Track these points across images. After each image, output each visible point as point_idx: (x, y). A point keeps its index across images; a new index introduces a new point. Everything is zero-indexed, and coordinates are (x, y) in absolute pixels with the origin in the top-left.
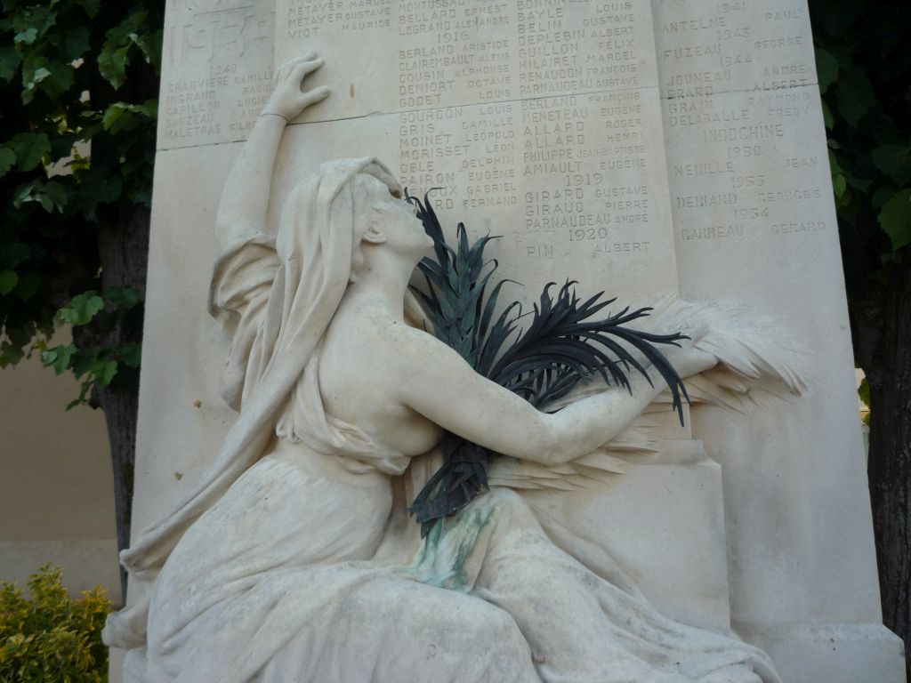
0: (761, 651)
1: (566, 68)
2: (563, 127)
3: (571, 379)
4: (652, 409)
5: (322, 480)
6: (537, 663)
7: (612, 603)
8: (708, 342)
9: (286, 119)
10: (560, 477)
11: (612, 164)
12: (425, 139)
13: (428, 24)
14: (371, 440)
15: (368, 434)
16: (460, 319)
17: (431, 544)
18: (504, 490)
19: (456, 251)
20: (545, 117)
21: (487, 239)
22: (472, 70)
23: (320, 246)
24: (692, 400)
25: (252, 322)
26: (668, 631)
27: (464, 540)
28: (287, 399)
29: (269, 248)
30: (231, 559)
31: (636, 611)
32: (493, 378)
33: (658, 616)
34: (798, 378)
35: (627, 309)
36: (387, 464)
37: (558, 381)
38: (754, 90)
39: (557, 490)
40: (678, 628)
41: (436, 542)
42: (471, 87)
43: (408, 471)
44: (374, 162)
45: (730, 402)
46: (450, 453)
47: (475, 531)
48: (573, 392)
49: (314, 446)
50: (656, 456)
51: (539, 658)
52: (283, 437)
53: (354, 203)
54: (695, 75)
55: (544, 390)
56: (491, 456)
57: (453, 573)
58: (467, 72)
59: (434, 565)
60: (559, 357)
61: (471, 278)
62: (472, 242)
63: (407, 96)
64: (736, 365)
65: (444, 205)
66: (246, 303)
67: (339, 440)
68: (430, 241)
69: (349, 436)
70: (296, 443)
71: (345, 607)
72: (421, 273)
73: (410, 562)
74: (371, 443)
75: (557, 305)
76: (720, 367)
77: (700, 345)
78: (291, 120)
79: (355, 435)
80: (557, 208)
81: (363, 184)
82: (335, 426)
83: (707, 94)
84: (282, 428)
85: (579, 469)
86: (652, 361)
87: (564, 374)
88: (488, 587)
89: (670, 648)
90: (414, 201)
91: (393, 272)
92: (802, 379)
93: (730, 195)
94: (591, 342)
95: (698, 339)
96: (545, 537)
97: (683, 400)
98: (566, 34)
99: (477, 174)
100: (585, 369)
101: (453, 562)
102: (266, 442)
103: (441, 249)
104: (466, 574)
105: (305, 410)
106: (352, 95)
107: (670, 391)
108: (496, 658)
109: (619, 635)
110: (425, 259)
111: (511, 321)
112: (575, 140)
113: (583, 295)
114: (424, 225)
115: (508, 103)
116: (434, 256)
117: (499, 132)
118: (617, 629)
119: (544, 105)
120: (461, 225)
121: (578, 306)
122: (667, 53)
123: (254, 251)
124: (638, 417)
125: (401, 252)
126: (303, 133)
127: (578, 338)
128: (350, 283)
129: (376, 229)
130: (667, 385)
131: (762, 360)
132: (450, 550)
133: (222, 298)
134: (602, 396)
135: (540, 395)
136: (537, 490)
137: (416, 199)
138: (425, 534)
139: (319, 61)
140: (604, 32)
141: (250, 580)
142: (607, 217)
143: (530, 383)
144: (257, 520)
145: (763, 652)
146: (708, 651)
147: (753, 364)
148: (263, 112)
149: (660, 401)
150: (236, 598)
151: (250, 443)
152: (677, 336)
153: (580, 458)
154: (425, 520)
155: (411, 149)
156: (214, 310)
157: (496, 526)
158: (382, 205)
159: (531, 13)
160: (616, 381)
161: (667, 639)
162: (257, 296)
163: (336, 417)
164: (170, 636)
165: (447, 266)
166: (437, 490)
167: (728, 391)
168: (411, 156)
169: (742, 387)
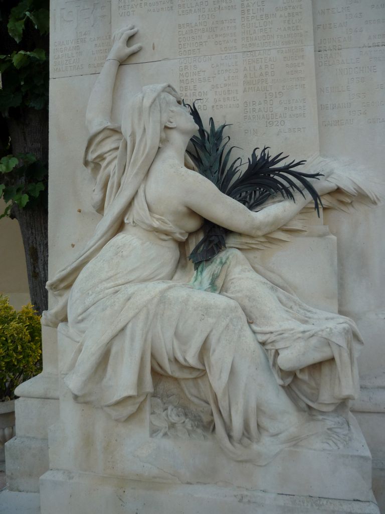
0: (351, 320)
1: (266, 34)
2: (263, 67)
3: (266, 195)
4: (304, 211)
5: (148, 243)
6: (250, 323)
7: (284, 299)
8: (333, 178)
9: (119, 62)
10: (259, 243)
11: (288, 87)
12: (192, 73)
13: (193, 9)
14: (171, 224)
15: (170, 221)
16: (211, 167)
17: (199, 273)
18: (233, 249)
19: (209, 132)
20: (254, 62)
21: (224, 126)
22: (216, 35)
23: (145, 129)
24: (324, 206)
25: (108, 169)
26: (309, 311)
27: (215, 271)
28: (130, 205)
29: (116, 131)
30: (108, 279)
31: (295, 302)
32: (229, 194)
33: (304, 305)
34: (376, 196)
35: (294, 161)
36: (178, 236)
37: (259, 196)
38: (363, 47)
39: (258, 249)
40: (314, 310)
41: (201, 272)
42: (216, 45)
43: (187, 240)
44: (169, 86)
45: (343, 208)
46: (207, 231)
47: (220, 267)
48: (266, 202)
49: (144, 227)
50: (306, 233)
51: (251, 321)
52: (128, 224)
53: (161, 107)
54: (333, 39)
55: (252, 201)
56: (228, 232)
57: (210, 286)
58: (214, 36)
59: (201, 283)
60: (260, 185)
61: (217, 146)
62: (217, 128)
63: (182, 50)
64: (345, 189)
65: (202, 108)
66: (104, 159)
67: (156, 224)
68: (197, 127)
69: (160, 222)
70: (134, 226)
71: (162, 299)
72: (191, 143)
73: (189, 281)
74: (171, 225)
75: (260, 159)
76: (338, 190)
77: (329, 179)
78: (123, 62)
79: (163, 222)
80: (260, 110)
81: (164, 98)
82: (154, 217)
83: (339, 49)
84: (127, 219)
85: (269, 239)
86: (305, 186)
87: (262, 193)
88: (226, 292)
89: (310, 318)
90: (187, 106)
91: (179, 142)
92: (378, 197)
93: (347, 103)
94: (276, 177)
95: (328, 176)
96: (252, 269)
97: (320, 206)
98: (267, 15)
99: (219, 92)
100: (273, 190)
101: (210, 281)
102: (120, 226)
103: (202, 131)
104: (216, 286)
105: (139, 210)
106: (154, 49)
107: (314, 201)
108: (231, 320)
109: (287, 311)
110: (194, 136)
111: (237, 167)
112: (270, 74)
113: (272, 154)
114: (194, 118)
115: (236, 54)
116: (198, 135)
117: (231, 70)
118: (286, 309)
119: (254, 55)
120: (211, 119)
121: (270, 159)
122: (319, 27)
123: (107, 133)
124: (297, 214)
125: (184, 132)
126: (129, 70)
127: (269, 175)
128: (159, 148)
129: (172, 120)
130: (312, 198)
131: (359, 187)
132: (208, 276)
133: (91, 157)
134: (281, 203)
135: (251, 204)
136: (249, 249)
137: (189, 105)
138: (196, 269)
139: (136, 29)
140: (286, 14)
141: (117, 288)
142: (285, 115)
143: (246, 197)
144: (118, 261)
145: (352, 320)
146: (327, 319)
147: (355, 189)
148: (108, 58)
149: (308, 207)
150: (111, 297)
151: (112, 226)
152: (318, 175)
153: (269, 233)
154: (196, 262)
155: (185, 78)
156: (86, 163)
157: (230, 264)
158: (174, 109)
159: (248, 4)
160: (288, 196)
161: (309, 314)
162: (110, 155)
163: (154, 213)
164: (81, 314)
165: (205, 140)
166: (201, 249)
167: (342, 202)
168: (185, 82)
169: (348, 200)
